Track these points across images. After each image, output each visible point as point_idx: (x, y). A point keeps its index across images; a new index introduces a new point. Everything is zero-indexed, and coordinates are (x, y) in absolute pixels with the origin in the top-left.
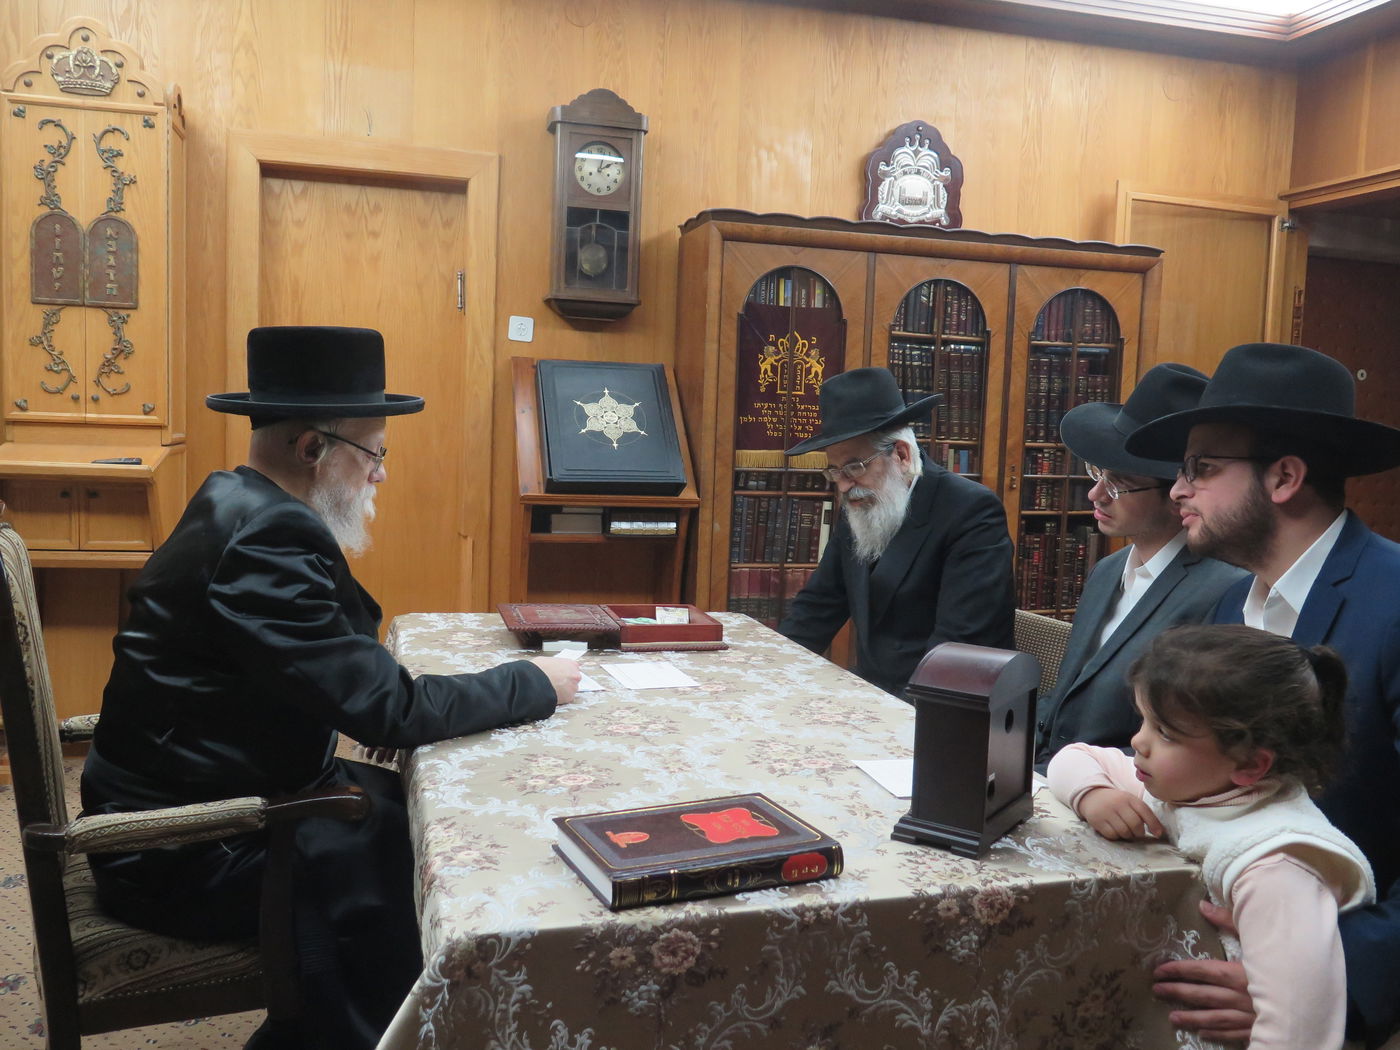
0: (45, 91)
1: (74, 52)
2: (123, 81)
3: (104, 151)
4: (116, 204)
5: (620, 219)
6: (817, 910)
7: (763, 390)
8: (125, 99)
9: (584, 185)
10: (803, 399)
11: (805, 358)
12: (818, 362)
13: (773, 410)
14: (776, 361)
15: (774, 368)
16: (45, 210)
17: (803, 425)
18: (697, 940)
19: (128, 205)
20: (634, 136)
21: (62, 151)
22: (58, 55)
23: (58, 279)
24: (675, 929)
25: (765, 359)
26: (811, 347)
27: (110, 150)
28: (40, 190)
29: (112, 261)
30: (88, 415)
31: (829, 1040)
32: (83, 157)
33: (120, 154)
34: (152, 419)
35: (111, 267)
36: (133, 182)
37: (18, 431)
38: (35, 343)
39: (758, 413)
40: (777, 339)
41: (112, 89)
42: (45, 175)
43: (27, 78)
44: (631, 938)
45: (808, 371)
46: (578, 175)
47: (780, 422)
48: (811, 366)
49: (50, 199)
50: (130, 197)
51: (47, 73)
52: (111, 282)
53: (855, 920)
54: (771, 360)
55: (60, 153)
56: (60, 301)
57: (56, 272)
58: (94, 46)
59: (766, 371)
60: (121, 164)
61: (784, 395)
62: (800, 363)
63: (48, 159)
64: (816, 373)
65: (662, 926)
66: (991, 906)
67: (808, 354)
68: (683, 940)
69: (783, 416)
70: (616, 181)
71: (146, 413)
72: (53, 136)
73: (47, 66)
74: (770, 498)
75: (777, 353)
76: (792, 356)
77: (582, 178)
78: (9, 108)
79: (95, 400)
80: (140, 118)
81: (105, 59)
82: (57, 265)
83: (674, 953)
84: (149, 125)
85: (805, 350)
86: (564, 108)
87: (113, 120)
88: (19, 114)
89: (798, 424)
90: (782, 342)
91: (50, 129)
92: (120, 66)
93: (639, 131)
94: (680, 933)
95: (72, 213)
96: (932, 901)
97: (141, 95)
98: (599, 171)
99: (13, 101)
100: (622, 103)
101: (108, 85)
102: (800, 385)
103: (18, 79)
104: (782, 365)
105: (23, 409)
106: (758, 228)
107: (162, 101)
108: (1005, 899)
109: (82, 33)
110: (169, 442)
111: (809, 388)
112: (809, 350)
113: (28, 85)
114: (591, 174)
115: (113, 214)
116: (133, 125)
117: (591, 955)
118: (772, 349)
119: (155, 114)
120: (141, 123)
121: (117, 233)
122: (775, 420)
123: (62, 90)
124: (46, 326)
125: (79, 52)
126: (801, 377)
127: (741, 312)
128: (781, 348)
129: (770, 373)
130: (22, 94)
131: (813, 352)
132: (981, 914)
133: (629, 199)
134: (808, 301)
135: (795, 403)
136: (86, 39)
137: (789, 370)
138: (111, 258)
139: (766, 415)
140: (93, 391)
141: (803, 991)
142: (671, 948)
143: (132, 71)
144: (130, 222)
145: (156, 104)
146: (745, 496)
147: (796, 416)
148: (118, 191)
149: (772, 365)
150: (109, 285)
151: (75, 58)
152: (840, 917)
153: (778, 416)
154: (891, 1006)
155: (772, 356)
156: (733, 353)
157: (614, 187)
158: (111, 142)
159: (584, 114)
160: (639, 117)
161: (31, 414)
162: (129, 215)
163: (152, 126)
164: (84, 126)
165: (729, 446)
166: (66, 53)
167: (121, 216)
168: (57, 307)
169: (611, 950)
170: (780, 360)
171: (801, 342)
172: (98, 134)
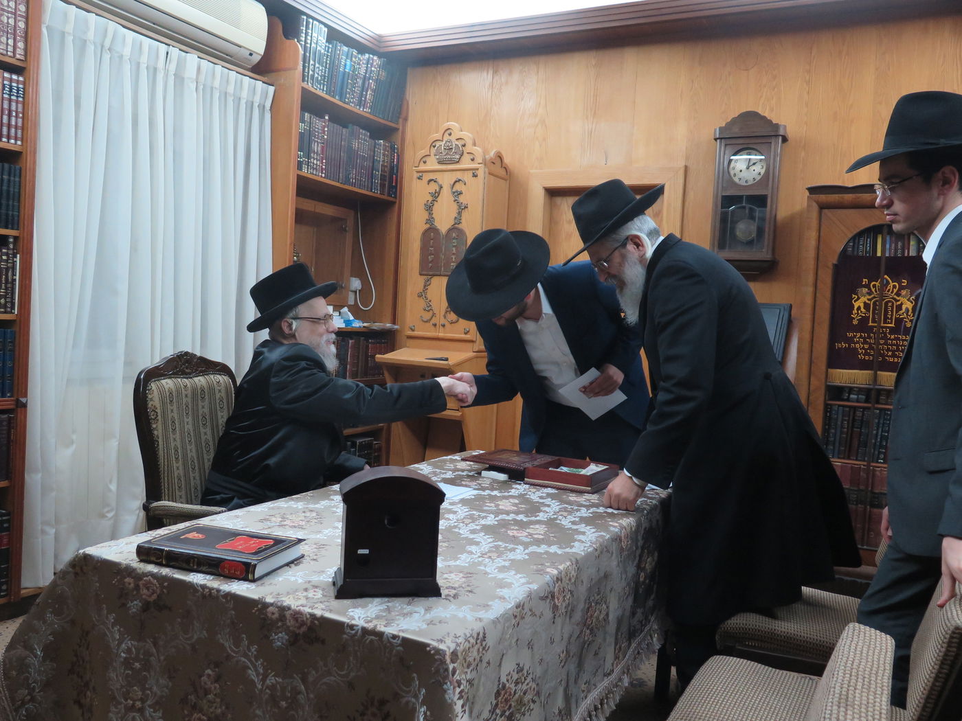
0: (432, 164)
1: (444, 142)
2: (465, 154)
3: (454, 192)
4: (458, 220)
5: (760, 201)
6: (211, 589)
7: (855, 322)
8: (466, 163)
9: (736, 179)
10: (893, 331)
11: (895, 297)
12: (908, 300)
13: (864, 338)
14: (868, 300)
15: (866, 306)
16: (428, 226)
17: (893, 351)
18: (158, 585)
19: (463, 220)
20: (773, 140)
21: (437, 194)
22: (438, 144)
23: (431, 262)
24: (150, 577)
25: (858, 298)
26: (901, 288)
27: (457, 191)
28: (426, 215)
29: (454, 251)
30: (440, 334)
31: (217, 670)
32: (446, 196)
33: (461, 193)
34: (468, 337)
35: (454, 254)
36: (466, 207)
37: (411, 342)
38: (420, 296)
39: (850, 341)
40: (870, 283)
41: (460, 159)
42: (429, 208)
43: (424, 159)
44: (133, 575)
45: (899, 307)
46: (732, 173)
47: (871, 348)
48: (902, 304)
49: (430, 220)
50: (465, 214)
51: (432, 154)
52: (453, 262)
53: (227, 602)
54: (864, 299)
55: (436, 195)
56: (431, 273)
57: (430, 258)
58: (453, 138)
59: (859, 308)
60: (462, 199)
61: (875, 327)
62: (889, 301)
63: (430, 199)
64: (907, 310)
65: (146, 573)
66: (296, 619)
67: (898, 294)
68: (152, 584)
69: (874, 344)
70: (760, 174)
71: (466, 333)
72: (433, 187)
73: (433, 151)
74: (864, 408)
75: (870, 293)
76: (882, 297)
77: (735, 175)
78: (416, 175)
79: (444, 326)
80: (470, 173)
81: (457, 143)
82: (431, 254)
83: (148, 589)
84: (475, 176)
85: (895, 291)
86: (720, 128)
87: (459, 175)
88: (419, 178)
89: (888, 350)
90: (874, 286)
91: (432, 183)
92: (464, 146)
93: (777, 136)
94: (151, 579)
95: (439, 227)
96: (266, 605)
97: (473, 160)
98: (748, 168)
99: (418, 172)
100: (764, 118)
101: (458, 157)
102: (891, 319)
103: (421, 160)
104: (874, 303)
105: (413, 330)
106: (848, 197)
107: (481, 161)
108: (305, 619)
109: (449, 132)
110: (477, 350)
111: (899, 321)
112: (899, 290)
113: (425, 162)
114: (741, 171)
115: (456, 225)
116: (467, 177)
117: (118, 577)
118: (865, 290)
119: (478, 169)
120: (472, 175)
121: (458, 236)
122: (866, 347)
123: (439, 163)
124: (425, 286)
125: (446, 142)
126: (892, 311)
127: (835, 262)
128: (873, 290)
129: (862, 309)
130: (422, 167)
131: (904, 292)
132: (290, 623)
133: (767, 185)
134: (903, 252)
135: (885, 334)
136: (450, 135)
137: (881, 306)
138: (454, 249)
139: (858, 342)
140: (443, 321)
141: (206, 635)
142: (148, 586)
143: (469, 148)
144: (464, 229)
145: (479, 164)
146: (839, 406)
147: (886, 343)
148: (460, 213)
149: (865, 303)
150: (452, 264)
151: (444, 146)
152: (221, 598)
153: (870, 344)
154: (244, 662)
155: (865, 296)
156: (828, 294)
157: (758, 178)
158: (458, 187)
159: (736, 131)
160: (777, 126)
161: (416, 333)
162: (463, 226)
163: (476, 176)
164: (446, 180)
165: (823, 367)
166: (441, 143)
167: (460, 226)
168: (430, 277)
169: (126, 578)
170: (872, 299)
171: (892, 284)
172: (452, 183)
